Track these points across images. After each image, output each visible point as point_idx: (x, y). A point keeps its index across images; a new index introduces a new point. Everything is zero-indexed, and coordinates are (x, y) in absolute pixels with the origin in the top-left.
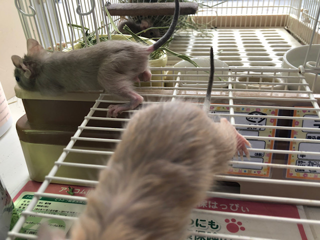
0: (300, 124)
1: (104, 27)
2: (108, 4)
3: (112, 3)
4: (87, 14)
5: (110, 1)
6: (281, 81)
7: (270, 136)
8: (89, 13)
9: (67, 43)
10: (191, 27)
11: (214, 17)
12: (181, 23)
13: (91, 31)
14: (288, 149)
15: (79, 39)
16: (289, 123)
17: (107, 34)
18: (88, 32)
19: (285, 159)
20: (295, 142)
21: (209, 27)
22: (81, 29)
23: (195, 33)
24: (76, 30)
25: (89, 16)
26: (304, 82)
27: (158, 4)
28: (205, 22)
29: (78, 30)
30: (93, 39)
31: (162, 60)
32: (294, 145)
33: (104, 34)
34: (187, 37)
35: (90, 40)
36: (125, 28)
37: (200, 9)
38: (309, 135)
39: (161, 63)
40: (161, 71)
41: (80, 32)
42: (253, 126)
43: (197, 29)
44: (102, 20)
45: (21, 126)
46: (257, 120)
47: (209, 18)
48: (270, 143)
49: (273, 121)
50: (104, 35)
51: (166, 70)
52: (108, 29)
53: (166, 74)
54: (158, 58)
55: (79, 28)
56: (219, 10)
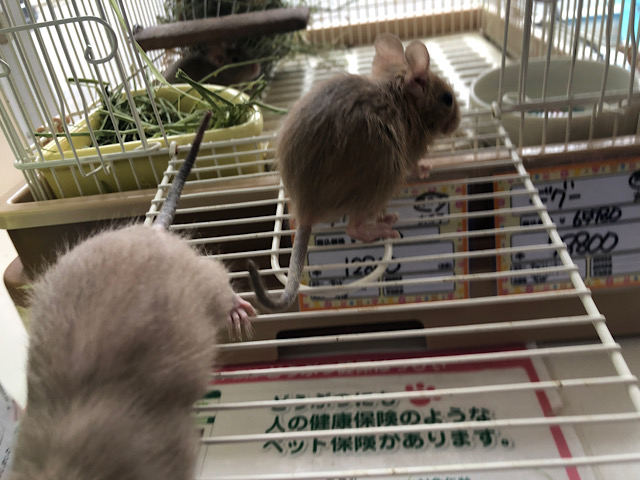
0: (508, 202)
1: (137, 74)
2: (138, 29)
3: (145, 27)
4: (103, 61)
5: (140, 24)
6: (470, 134)
7: (459, 231)
8: (108, 59)
9: (71, 115)
10: (302, 51)
11: (345, 28)
12: (283, 48)
13: (114, 86)
14: (493, 247)
15: (94, 105)
16: (489, 204)
17: (144, 86)
18: (109, 90)
19: (491, 264)
20: (503, 236)
21: (337, 47)
22: (93, 85)
23: (313, 62)
24: (84, 89)
25: (107, 64)
26: (502, 131)
27: (233, 19)
28: (329, 38)
29: (89, 87)
30: (120, 102)
31: (253, 124)
32: (502, 241)
33: (138, 88)
34: (299, 73)
35: (114, 102)
36: (180, 76)
37: (316, 16)
38: (524, 219)
39: (253, 130)
40: (254, 145)
41: (93, 91)
42: (427, 219)
43: (314, 54)
44: (131, 63)
45: (13, 280)
46: (434, 208)
47: (337, 31)
48: (461, 243)
49: (460, 205)
50: (140, 92)
51: (264, 141)
52: (146, 78)
53: (266, 149)
54: (246, 120)
55: (90, 84)
56: (353, 14)
